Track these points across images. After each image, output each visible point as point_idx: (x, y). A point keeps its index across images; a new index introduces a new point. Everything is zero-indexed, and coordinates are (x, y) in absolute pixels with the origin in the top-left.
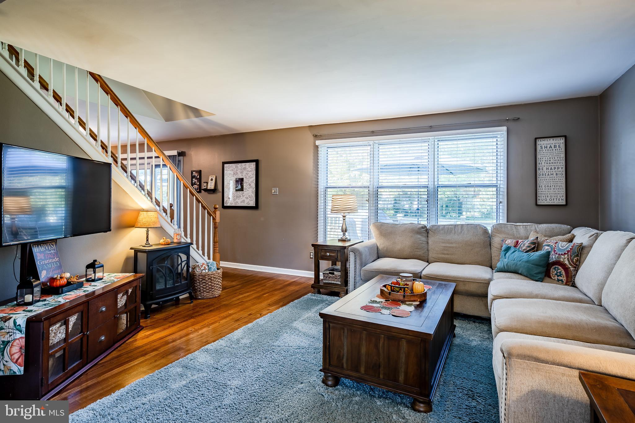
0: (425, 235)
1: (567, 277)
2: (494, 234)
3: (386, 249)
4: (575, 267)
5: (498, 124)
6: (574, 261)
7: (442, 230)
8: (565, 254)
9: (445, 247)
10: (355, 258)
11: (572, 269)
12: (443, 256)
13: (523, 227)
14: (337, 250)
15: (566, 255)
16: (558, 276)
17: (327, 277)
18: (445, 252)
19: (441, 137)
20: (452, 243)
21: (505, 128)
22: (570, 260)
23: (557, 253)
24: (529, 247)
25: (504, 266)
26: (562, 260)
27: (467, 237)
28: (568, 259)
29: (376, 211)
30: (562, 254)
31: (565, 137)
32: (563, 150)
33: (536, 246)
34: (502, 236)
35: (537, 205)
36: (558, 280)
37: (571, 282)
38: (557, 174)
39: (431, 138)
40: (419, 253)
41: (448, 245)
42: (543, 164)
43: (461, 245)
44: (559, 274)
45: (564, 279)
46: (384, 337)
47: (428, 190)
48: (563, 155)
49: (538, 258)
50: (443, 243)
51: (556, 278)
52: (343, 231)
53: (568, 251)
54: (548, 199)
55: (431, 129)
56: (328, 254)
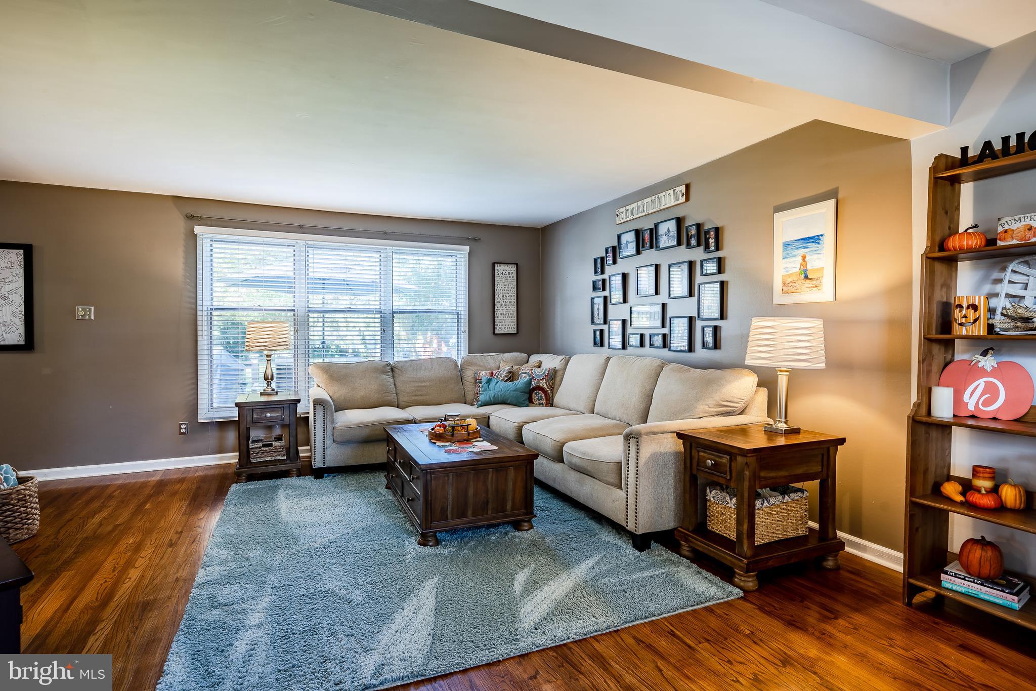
0: (390, 374)
1: (546, 400)
2: (465, 366)
3: (343, 397)
4: (551, 390)
5: (461, 241)
6: (551, 384)
7: (410, 366)
8: (543, 378)
9: (417, 386)
10: (324, 414)
11: (549, 391)
12: (417, 398)
13: (491, 358)
14: (283, 407)
15: (544, 380)
16: (539, 400)
17: (258, 453)
18: (419, 393)
19: (400, 248)
20: (424, 382)
21: (467, 248)
22: (548, 384)
23: (535, 379)
24: (506, 376)
25: (490, 399)
26: (541, 385)
27: (439, 372)
28: (546, 383)
29: (307, 346)
30: (540, 380)
31: (517, 264)
32: (515, 278)
33: (512, 376)
34: (474, 368)
35: (494, 333)
36: (540, 404)
37: (550, 403)
38: (510, 303)
39: (388, 248)
40: (389, 398)
41: (420, 384)
42: (500, 291)
43: (435, 382)
44: (540, 398)
45: (544, 402)
46: (493, 471)
47: (381, 316)
48: (515, 283)
49: (524, 385)
50: (414, 382)
51: (538, 402)
52: (266, 379)
53: (546, 376)
54: (503, 327)
55: (385, 235)
56: (268, 415)
